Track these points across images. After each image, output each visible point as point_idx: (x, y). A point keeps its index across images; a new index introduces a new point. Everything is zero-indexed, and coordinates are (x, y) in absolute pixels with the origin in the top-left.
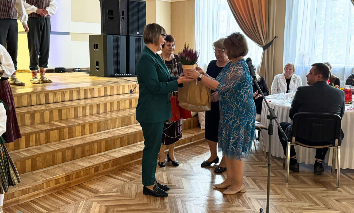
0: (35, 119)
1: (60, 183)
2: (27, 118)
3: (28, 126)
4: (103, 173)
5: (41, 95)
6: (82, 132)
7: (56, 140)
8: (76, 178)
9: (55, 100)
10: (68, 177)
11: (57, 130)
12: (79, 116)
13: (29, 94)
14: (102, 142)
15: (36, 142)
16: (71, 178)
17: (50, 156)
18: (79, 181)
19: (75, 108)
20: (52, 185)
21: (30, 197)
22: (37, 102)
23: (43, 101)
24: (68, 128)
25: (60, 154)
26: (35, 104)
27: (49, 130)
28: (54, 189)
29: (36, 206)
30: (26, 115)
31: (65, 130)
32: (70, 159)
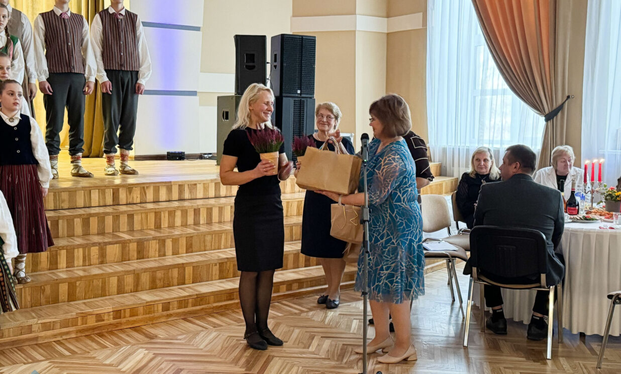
0: (89, 227)
1: (103, 320)
2: (77, 224)
3: (78, 237)
4: (177, 315)
5: (107, 191)
6: (159, 251)
7: (116, 260)
8: (131, 316)
9: (130, 201)
10: (118, 314)
11: (118, 245)
12: (162, 227)
13: (88, 189)
14: (186, 268)
15: (84, 260)
16: (122, 316)
17: (98, 281)
18: (135, 322)
19: (155, 213)
20: (92, 322)
21: (55, 336)
22: (99, 202)
23: (109, 200)
24: (136, 244)
25: (114, 281)
26: (97, 205)
27: (106, 244)
28: (93, 328)
29: (59, 348)
30: (75, 220)
31: (131, 245)
32: (131, 291)
